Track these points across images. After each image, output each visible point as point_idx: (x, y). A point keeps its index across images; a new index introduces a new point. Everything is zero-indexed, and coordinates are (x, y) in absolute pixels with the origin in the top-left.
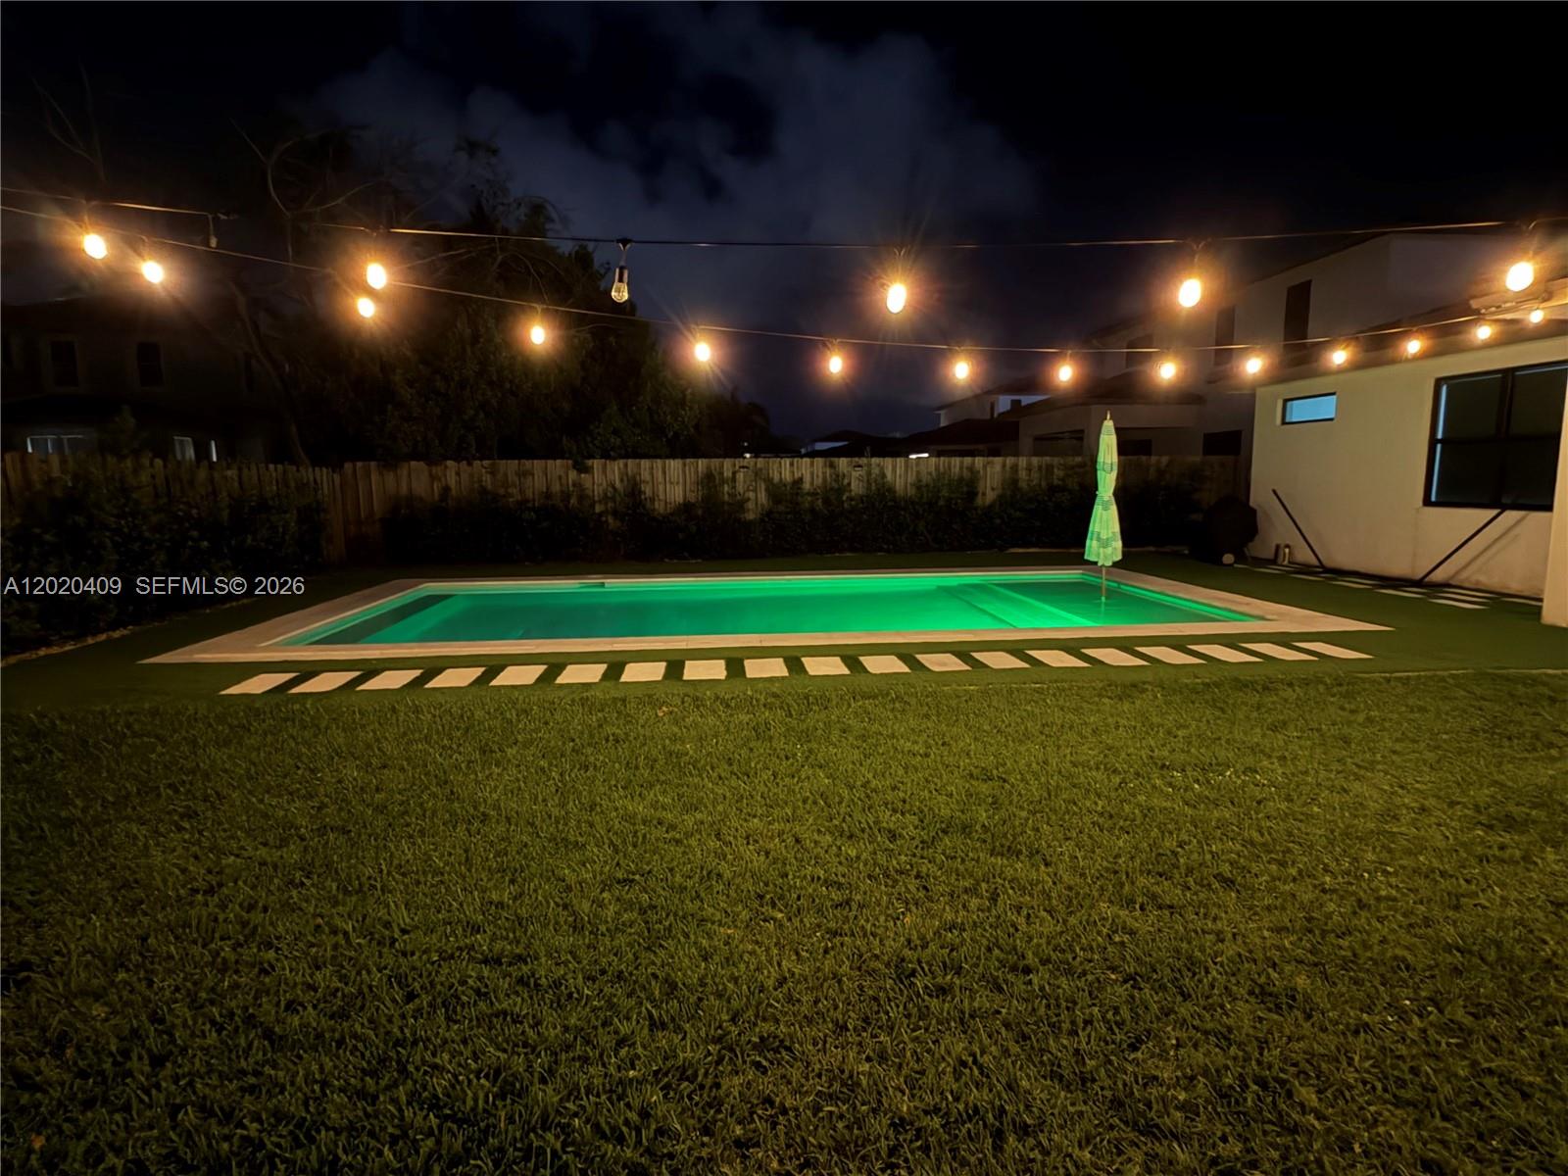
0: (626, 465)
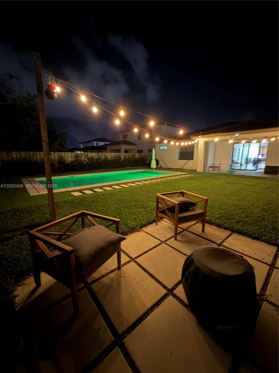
0: (59, 153)
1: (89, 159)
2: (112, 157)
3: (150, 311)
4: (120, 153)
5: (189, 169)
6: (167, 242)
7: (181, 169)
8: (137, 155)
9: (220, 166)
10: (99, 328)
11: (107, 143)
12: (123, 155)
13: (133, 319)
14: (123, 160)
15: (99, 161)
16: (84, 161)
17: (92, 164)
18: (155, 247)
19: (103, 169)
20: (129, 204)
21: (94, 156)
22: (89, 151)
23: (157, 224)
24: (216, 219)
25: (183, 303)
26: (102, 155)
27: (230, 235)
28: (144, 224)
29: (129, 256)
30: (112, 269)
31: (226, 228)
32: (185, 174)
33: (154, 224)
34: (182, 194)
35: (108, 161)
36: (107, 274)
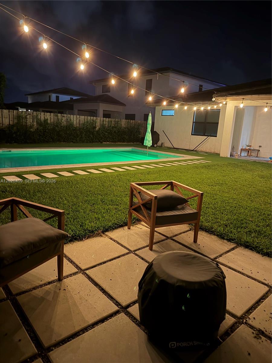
1: (40, 123)
2: (81, 122)
3: (91, 327)
4: (95, 118)
5: (208, 151)
6: (136, 252)
7: (196, 151)
8: (124, 123)
9: (260, 149)
10: (20, 340)
11: (75, 98)
12: (99, 120)
13: (65, 334)
14: (99, 128)
15: (57, 128)
16: (31, 127)
17: (46, 131)
18: (119, 257)
19: (64, 142)
20: (93, 198)
21: (49, 119)
22: (41, 109)
23: (129, 229)
24: (220, 226)
25: (136, 322)
26: (64, 119)
27: (233, 249)
28: (110, 227)
29: (77, 267)
30: (50, 280)
31: (230, 240)
32: (198, 160)
33: (126, 228)
34: (171, 185)
35: (74, 130)
36: (41, 286)
